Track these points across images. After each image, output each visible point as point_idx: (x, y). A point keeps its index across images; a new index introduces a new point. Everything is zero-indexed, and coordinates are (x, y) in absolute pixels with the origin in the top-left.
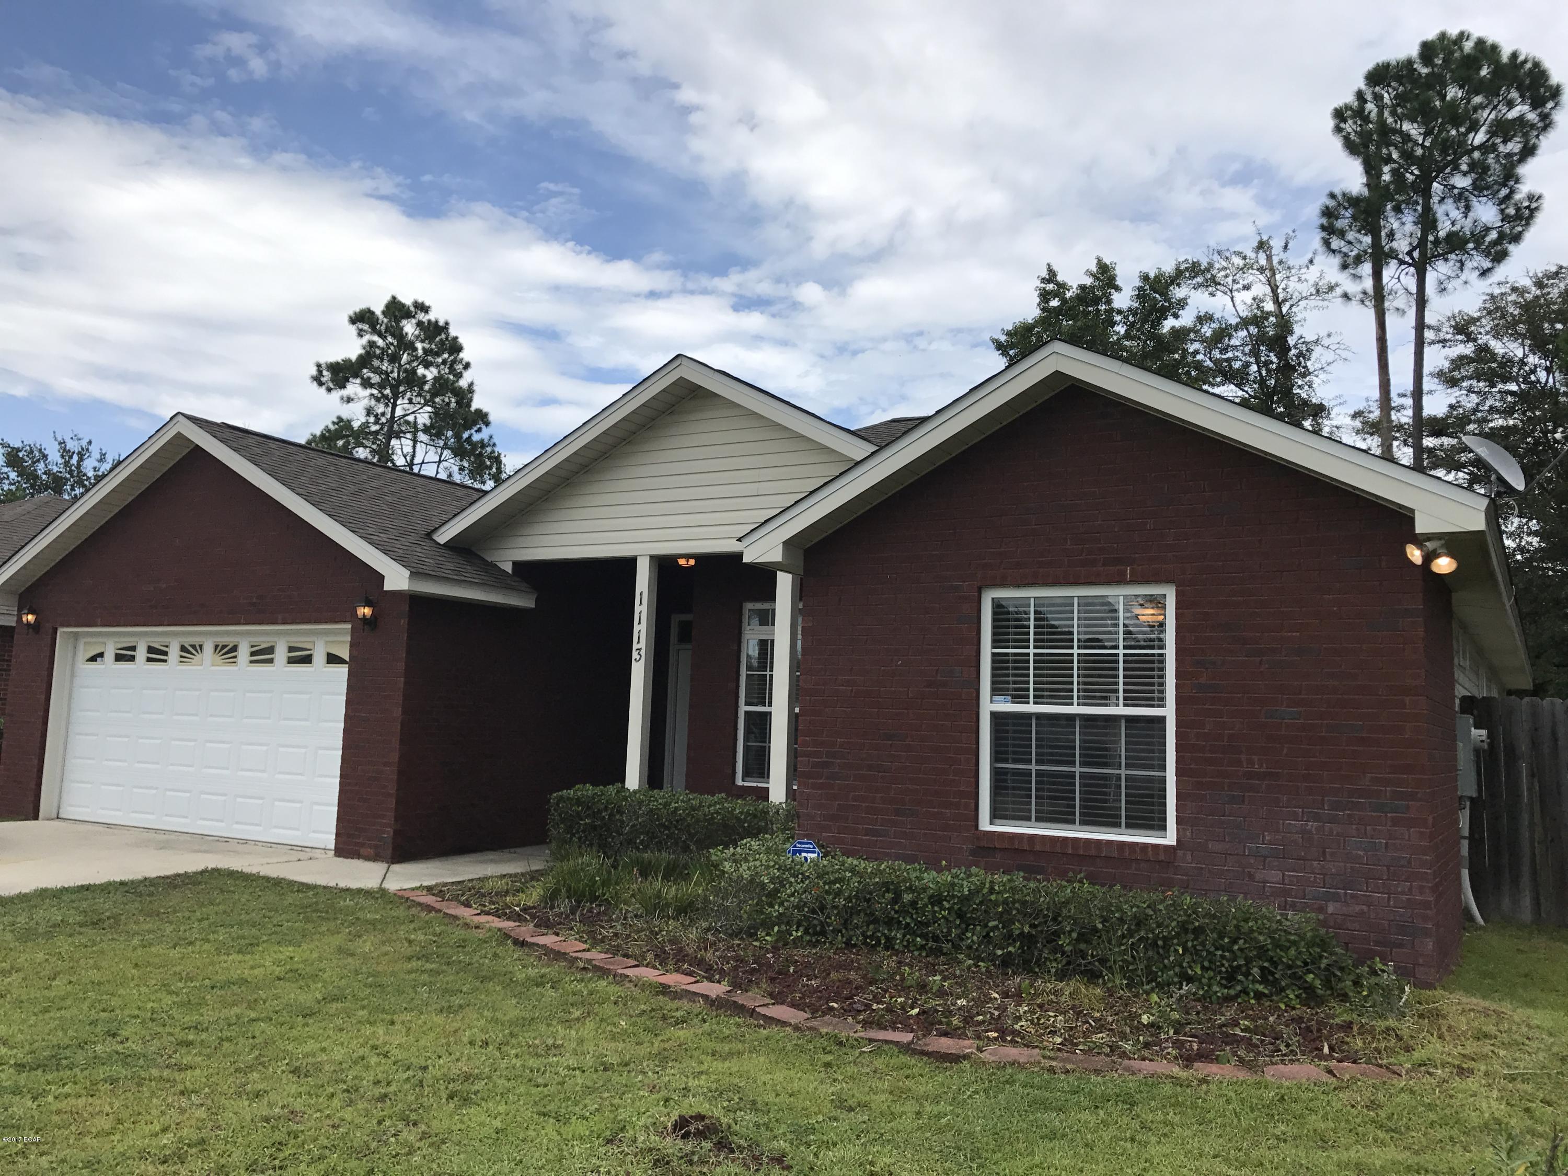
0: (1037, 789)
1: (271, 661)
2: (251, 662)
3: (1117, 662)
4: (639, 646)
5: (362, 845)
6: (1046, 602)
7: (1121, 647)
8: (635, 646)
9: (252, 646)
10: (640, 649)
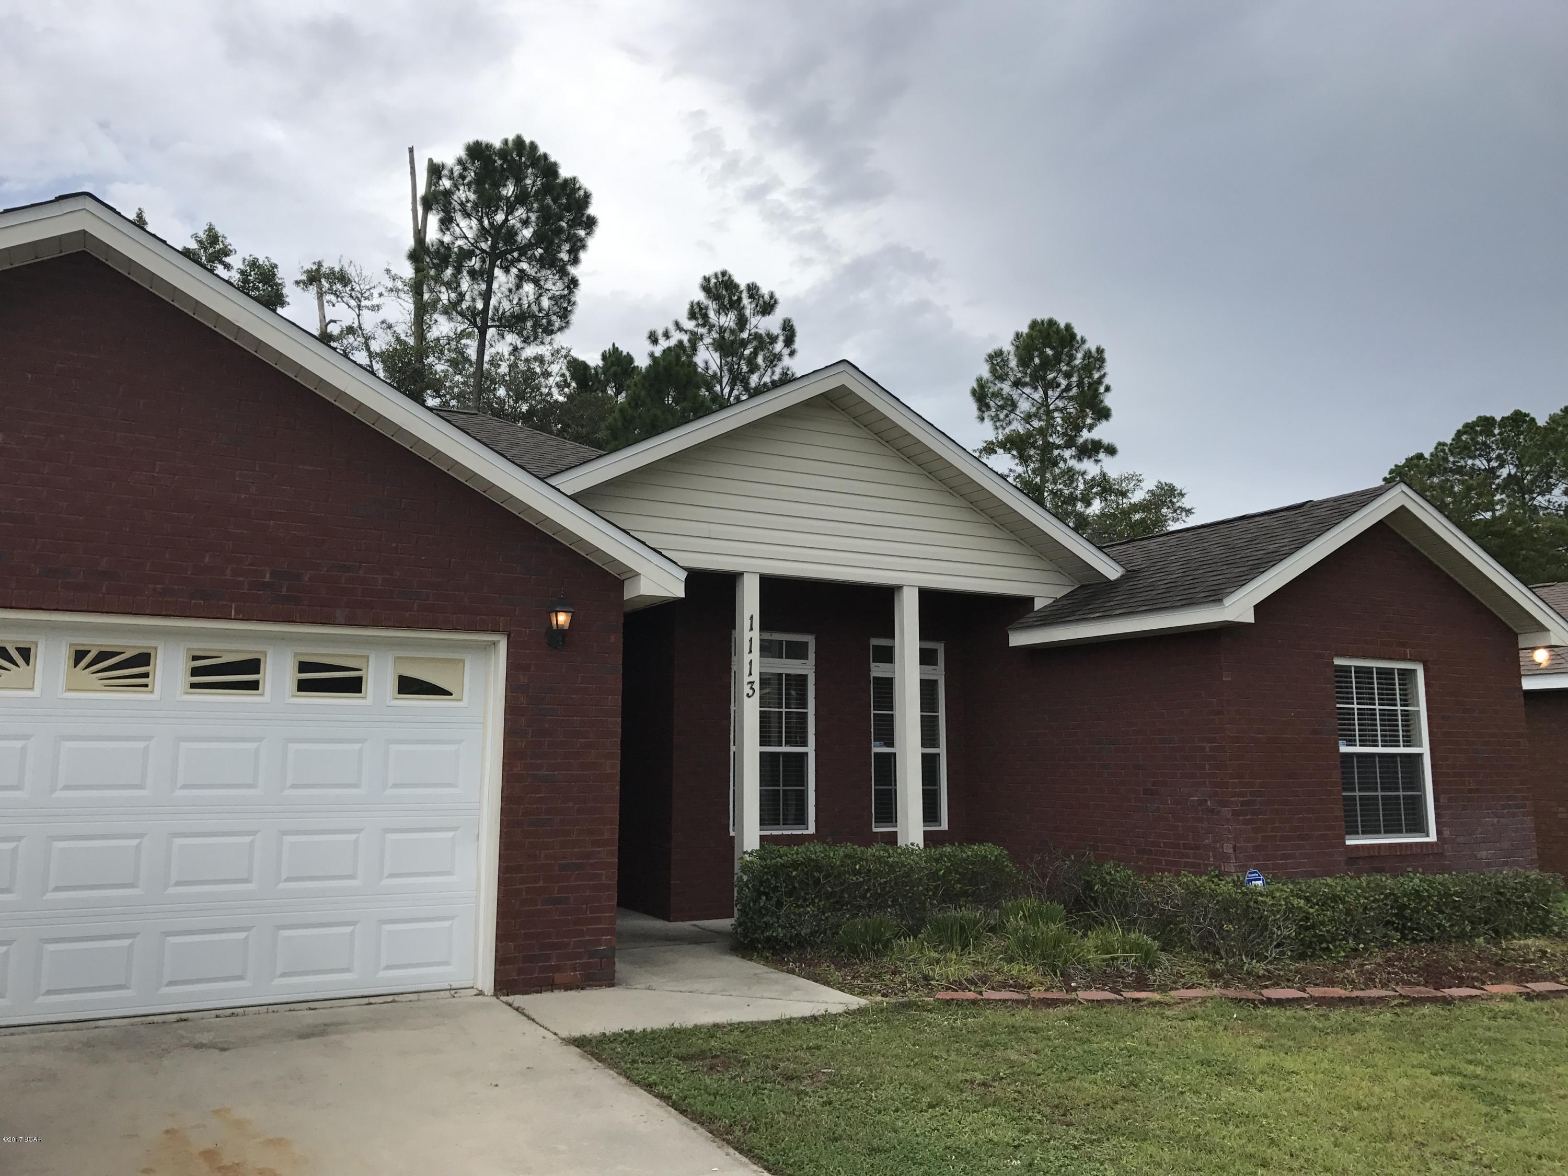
0: (1361, 810)
1: (254, 686)
2: (193, 686)
3: (1397, 715)
4: (751, 679)
5: (557, 969)
6: (1363, 670)
7: (1399, 705)
8: (747, 679)
9: (195, 658)
10: (752, 683)
